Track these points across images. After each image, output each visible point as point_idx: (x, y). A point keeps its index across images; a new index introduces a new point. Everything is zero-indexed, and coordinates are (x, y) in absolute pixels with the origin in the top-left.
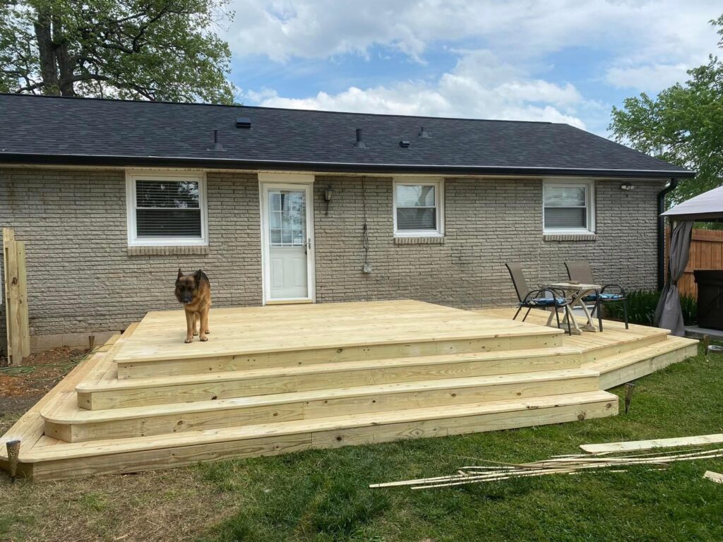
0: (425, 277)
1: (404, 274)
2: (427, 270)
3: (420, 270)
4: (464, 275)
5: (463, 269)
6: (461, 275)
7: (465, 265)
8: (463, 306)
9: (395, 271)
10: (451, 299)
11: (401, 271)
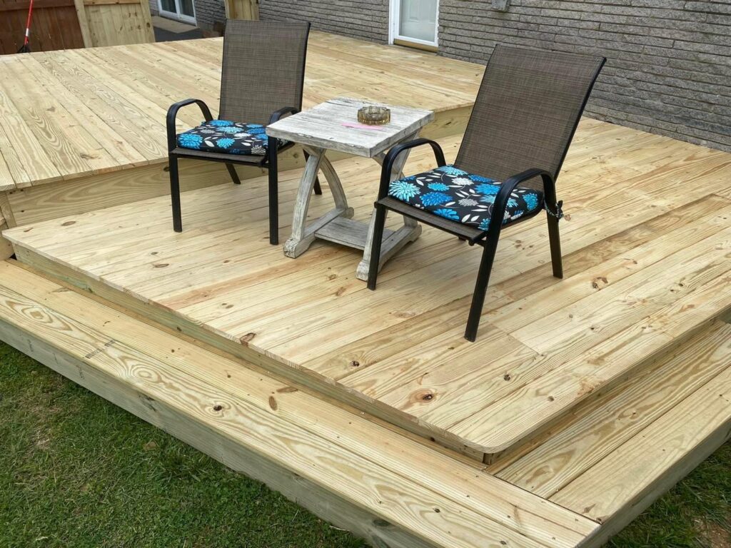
0: (608, 36)
1: (566, 22)
2: (616, 19)
3: (602, 18)
4: (707, 47)
5: (709, 29)
6: (697, 46)
7: (719, 19)
8: (683, 127)
9: (551, 12)
10: (658, 103)
11: (562, 14)
